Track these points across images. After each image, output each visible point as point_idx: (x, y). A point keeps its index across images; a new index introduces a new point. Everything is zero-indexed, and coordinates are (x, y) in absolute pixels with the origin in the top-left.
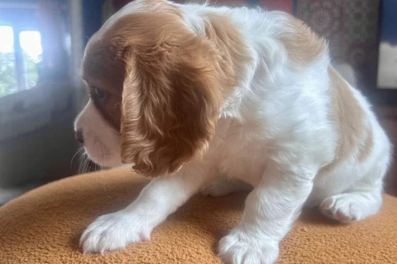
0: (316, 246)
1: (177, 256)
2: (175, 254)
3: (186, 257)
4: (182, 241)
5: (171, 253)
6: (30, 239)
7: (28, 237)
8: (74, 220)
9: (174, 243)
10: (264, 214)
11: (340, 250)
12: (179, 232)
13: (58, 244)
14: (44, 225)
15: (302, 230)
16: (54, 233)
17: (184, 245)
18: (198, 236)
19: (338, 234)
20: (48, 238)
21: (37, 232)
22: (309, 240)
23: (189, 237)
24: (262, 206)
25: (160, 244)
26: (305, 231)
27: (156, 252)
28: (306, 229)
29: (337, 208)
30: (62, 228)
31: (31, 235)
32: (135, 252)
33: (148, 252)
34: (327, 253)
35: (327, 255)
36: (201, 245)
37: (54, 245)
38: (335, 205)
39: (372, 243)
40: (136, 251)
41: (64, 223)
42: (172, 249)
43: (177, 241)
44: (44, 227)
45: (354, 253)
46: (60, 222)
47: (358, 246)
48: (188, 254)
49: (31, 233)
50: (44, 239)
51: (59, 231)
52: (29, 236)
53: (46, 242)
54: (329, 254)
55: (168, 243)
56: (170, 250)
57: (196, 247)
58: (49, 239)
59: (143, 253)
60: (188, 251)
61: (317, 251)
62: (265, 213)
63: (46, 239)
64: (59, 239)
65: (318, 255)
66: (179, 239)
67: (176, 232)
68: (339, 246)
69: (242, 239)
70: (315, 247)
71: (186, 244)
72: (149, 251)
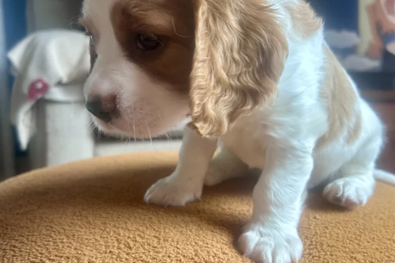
0: (338, 234)
1: (204, 258)
2: (200, 256)
3: (214, 259)
4: (201, 241)
5: (196, 255)
6: (15, 252)
7: (13, 251)
8: (64, 225)
9: (194, 244)
10: (278, 201)
11: (360, 236)
12: (193, 230)
13: (56, 256)
14: (27, 233)
15: (315, 218)
16: (46, 243)
17: (206, 245)
18: (216, 234)
19: (349, 219)
20: (40, 249)
21: (22, 242)
22: (327, 228)
23: (207, 235)
24: (274, 193)
25: (179, 246)
26: (318, 219)
27: (178, 255)
28: (318, 217)
29: (346, 194)
30: (53, 235)
31: (14, 247)
32: (155, 259)
33: (169, 257)
34: (351, 240)
35: (351, 242)
36: (223, 243)
37: (51, 258)
38: (343, 192)
39: (384, 226)
40: (155, 257)
41: (54, 230)
42: (195, 251)
43: (196, 241)
44: (29, 235)
45: (374, 238)
46: (48, 228)
47: (374, 231)
48: (214, 255)
49: (13, 244)
50: (34, 250)
51: (51, 239)
52: (13, 249)
53: (39, 255)
54: (353, 242)
55: (188, 245)
56: (193, 253)
57: (219, 246)
58: (42, 250)
59: (164, 258)
60: (213, 252)
61: (341, 240)
62: (279, 199)
63: (38, 250)
64: (55, 249)
65: (344, 244)
66: (198, 238)
67: (191, 231)
68: (358, 233)
69: (264, 233)
70: (336, 236)
71: (207, 244)
72: (171, 255)
